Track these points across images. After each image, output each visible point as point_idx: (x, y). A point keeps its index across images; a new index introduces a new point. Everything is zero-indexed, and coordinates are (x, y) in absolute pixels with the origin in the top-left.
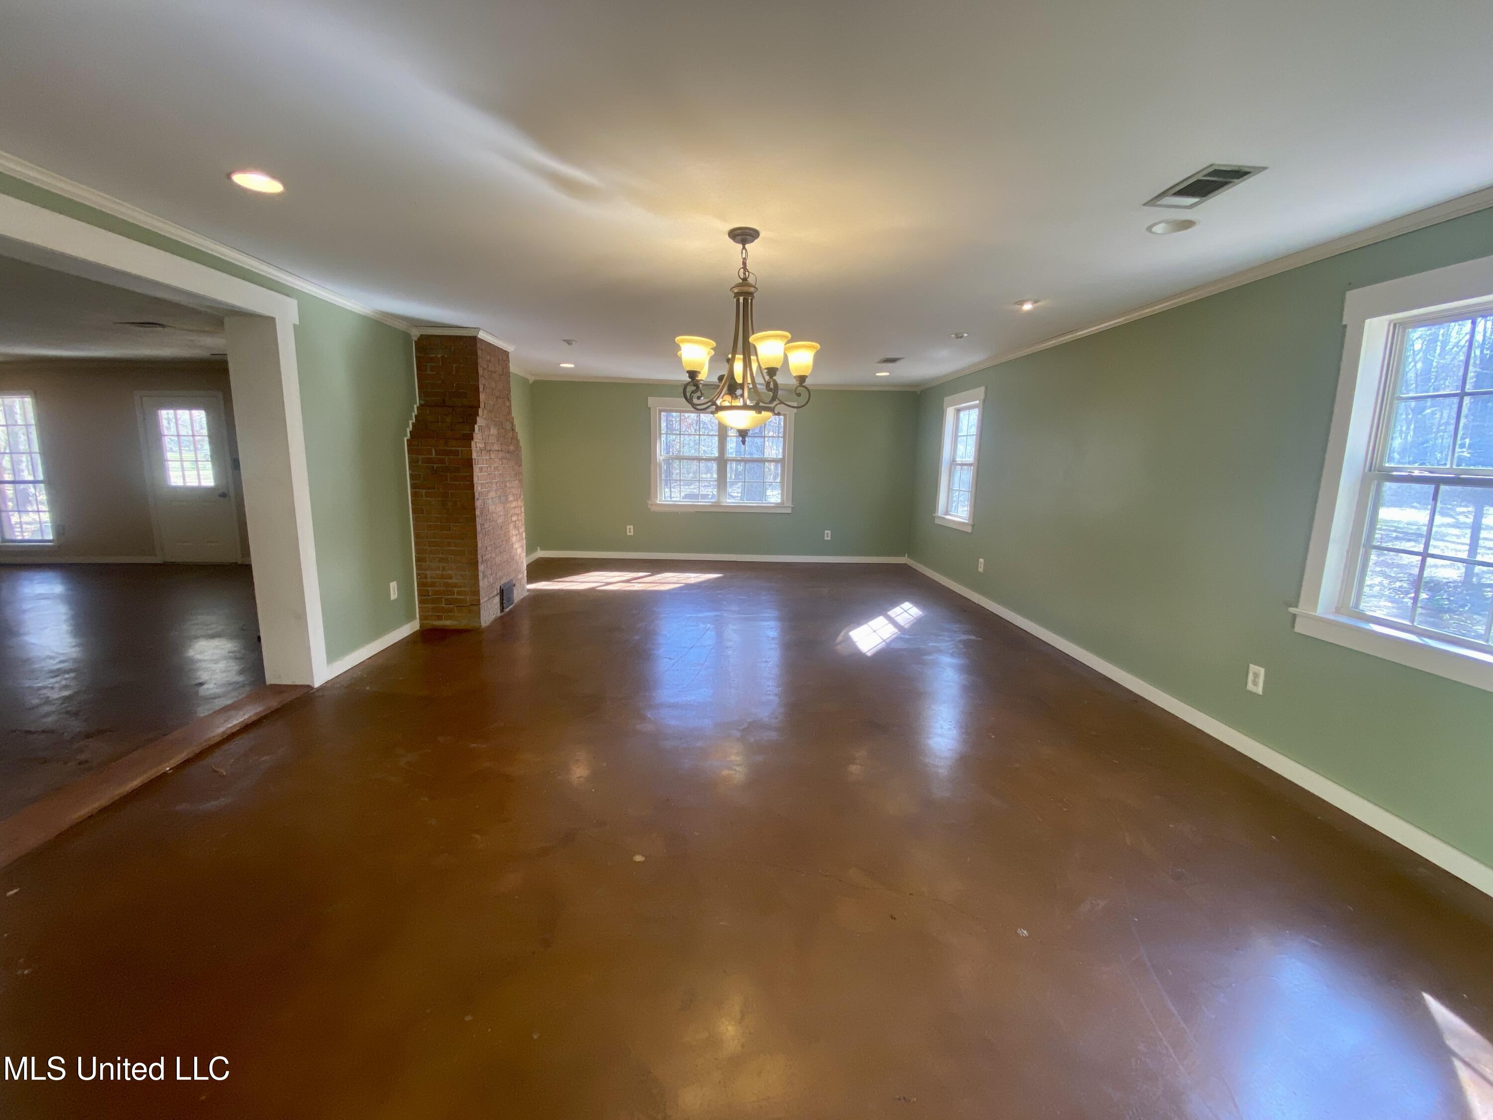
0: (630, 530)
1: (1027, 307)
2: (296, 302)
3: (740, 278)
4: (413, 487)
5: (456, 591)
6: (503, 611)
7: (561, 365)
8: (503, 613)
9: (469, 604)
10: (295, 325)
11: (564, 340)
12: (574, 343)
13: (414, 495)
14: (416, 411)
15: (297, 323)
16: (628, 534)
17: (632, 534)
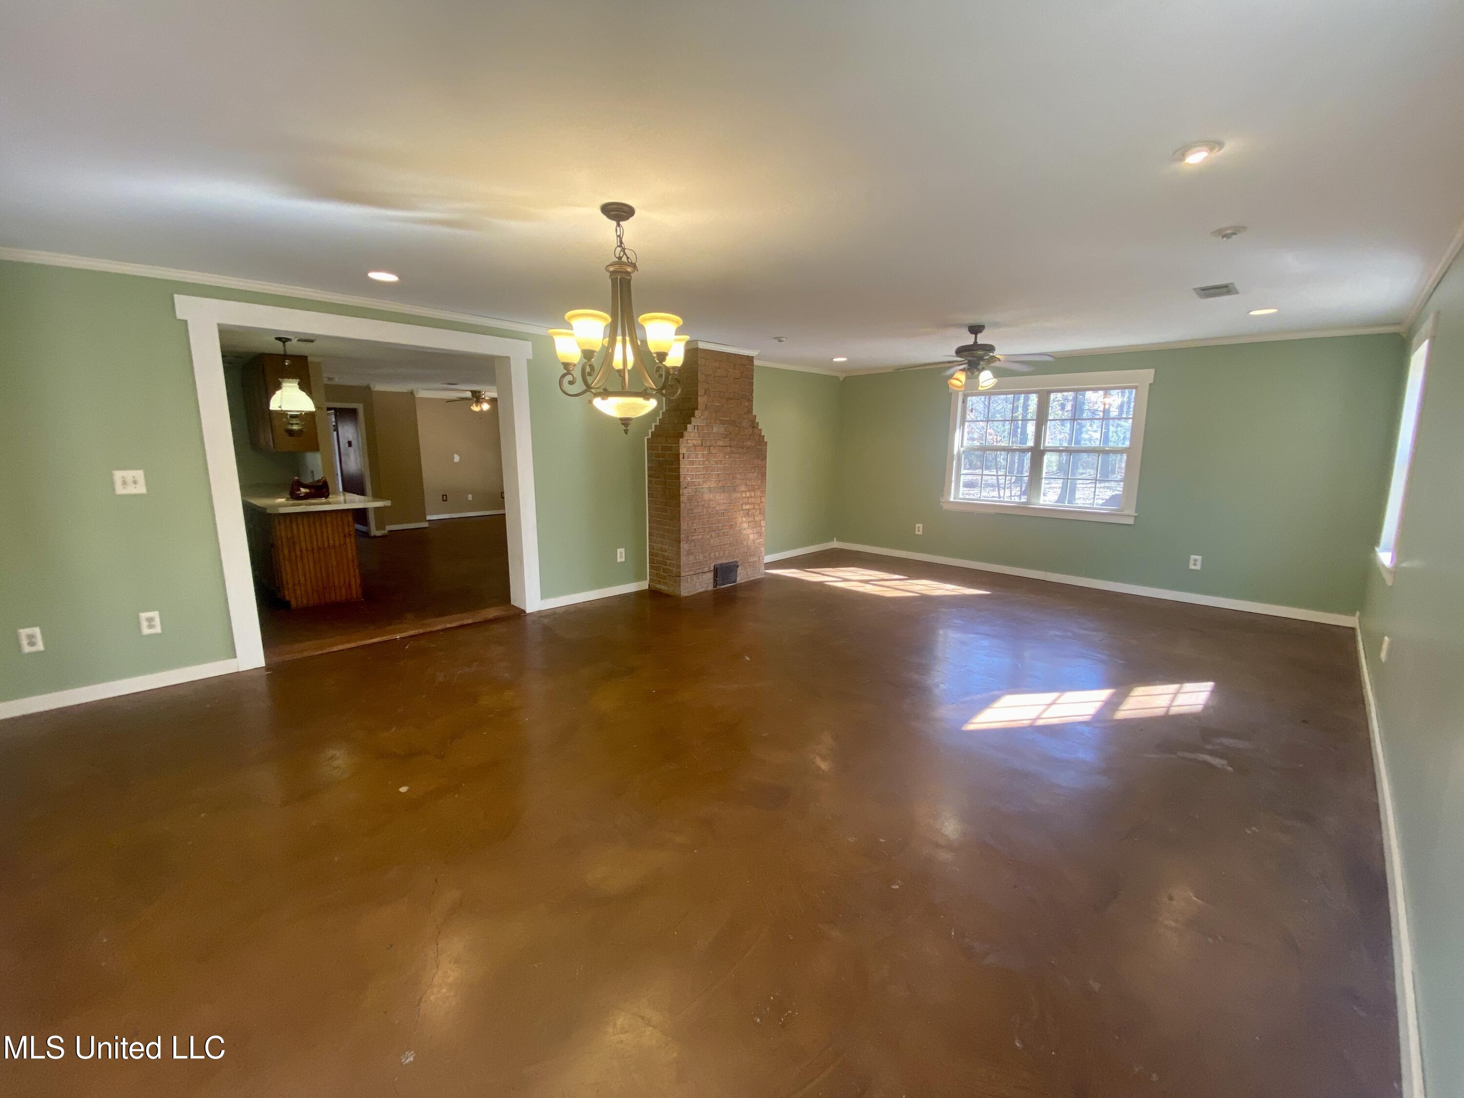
0: (919, 529)
1: (1196, 158)
2: (530, 343)
3: (616, 257)
4: (649, 476)
5: (668, 563)
6: (716, 587)
7: (834, 360)
8: (715, 589)
9: (675, 575)
10: (528, 360)
11: (775, 338)
12: (784, 339)
13: (649, 481)
14: (661, 415)
15: (531, 357)
16: (917, 533)
17: (921, 533)
